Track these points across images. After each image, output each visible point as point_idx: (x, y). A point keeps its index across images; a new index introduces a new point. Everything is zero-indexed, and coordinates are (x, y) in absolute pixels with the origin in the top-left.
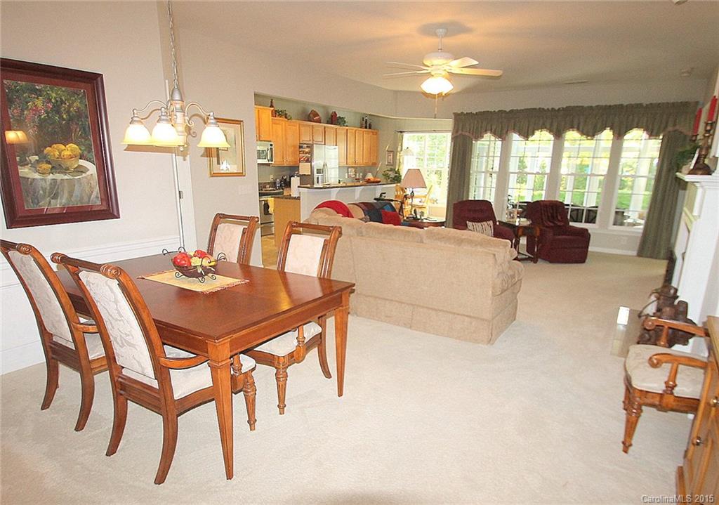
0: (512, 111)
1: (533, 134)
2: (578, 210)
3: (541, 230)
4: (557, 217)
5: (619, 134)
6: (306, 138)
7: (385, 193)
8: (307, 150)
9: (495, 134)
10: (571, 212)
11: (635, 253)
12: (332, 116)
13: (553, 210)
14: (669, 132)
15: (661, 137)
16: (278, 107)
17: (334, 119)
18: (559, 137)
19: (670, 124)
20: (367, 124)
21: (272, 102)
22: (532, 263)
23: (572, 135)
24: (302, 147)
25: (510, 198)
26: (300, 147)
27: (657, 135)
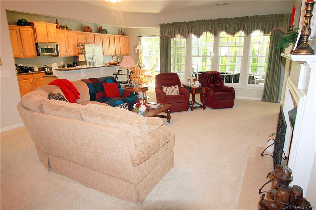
0: (190, 22)
1: (202, 34)
2: (229, 76)
3: (206, 90)
4: (216, 81)
5: (248, 33)
6: (82, 41)
7: (121, 70)
8: (82, 47)
9: (182, 35)
10: (226, 77)
11: (261, 99)
12: (100, 29)
13: (214, 77)
14: (275, 31)
15: (270, 34)
16: (61, 23)
17: (101, 30)
18: (216, 36)
19: (275, 26)
20: (122, 33)
21: (57, 21)
22: (202, 109)
23: (223, 34)
24: (79, 46)
25: (194, 70)
26: (78, 46)
27: (268, 33)
